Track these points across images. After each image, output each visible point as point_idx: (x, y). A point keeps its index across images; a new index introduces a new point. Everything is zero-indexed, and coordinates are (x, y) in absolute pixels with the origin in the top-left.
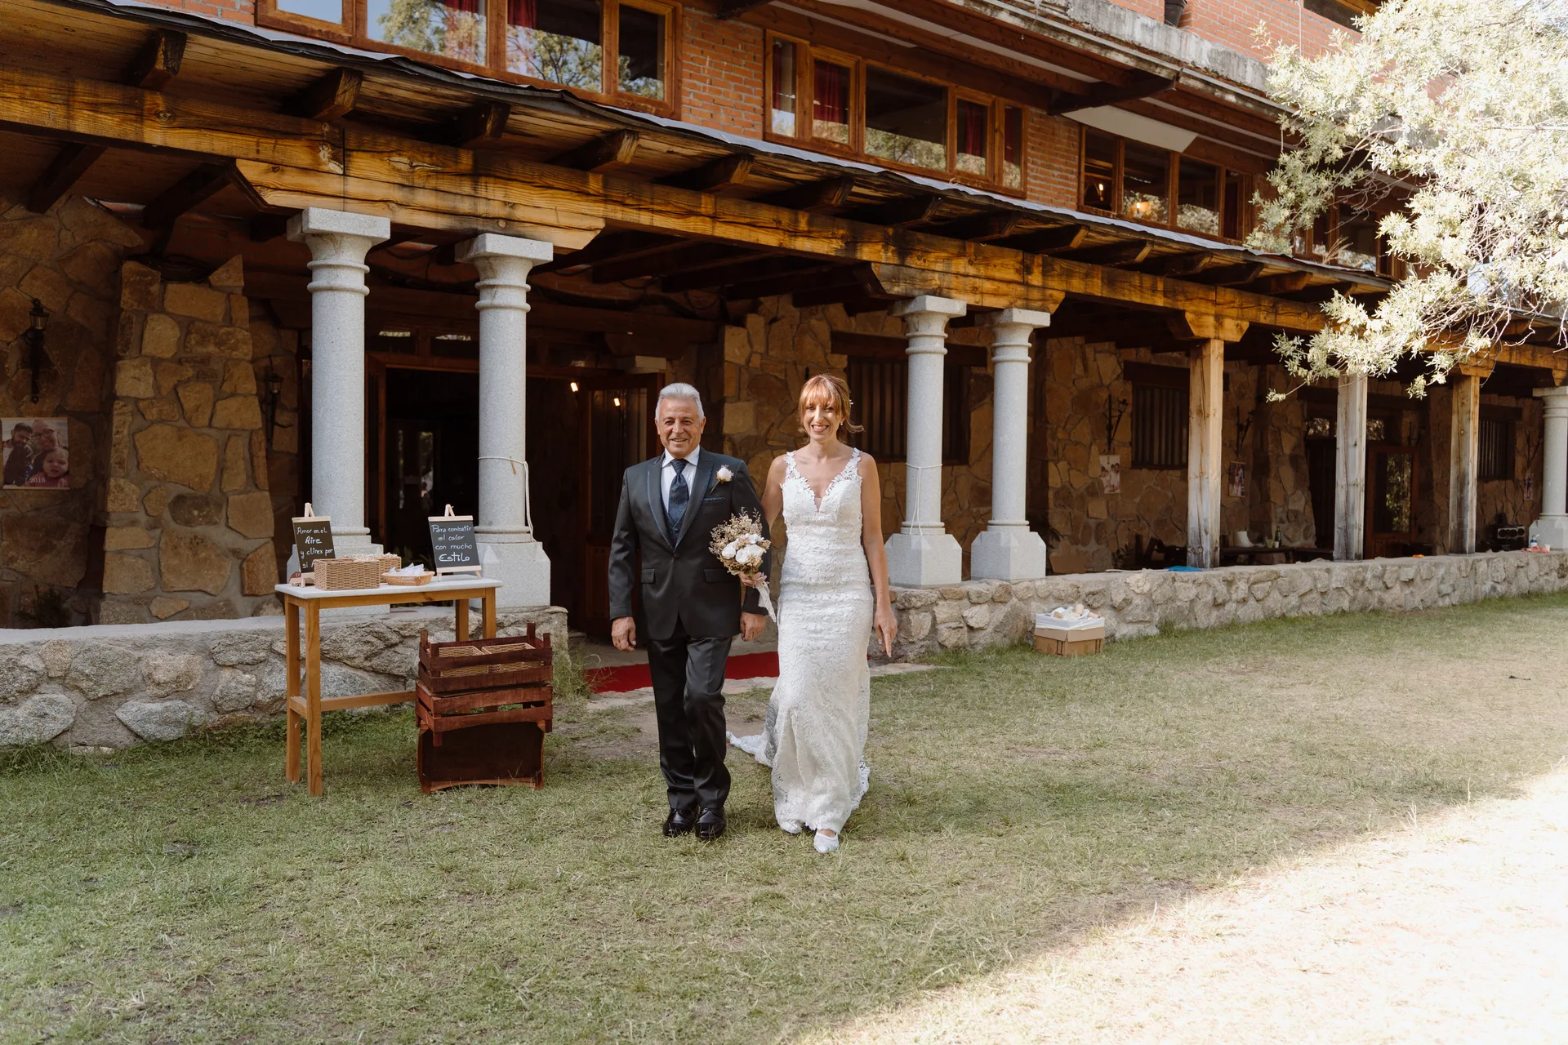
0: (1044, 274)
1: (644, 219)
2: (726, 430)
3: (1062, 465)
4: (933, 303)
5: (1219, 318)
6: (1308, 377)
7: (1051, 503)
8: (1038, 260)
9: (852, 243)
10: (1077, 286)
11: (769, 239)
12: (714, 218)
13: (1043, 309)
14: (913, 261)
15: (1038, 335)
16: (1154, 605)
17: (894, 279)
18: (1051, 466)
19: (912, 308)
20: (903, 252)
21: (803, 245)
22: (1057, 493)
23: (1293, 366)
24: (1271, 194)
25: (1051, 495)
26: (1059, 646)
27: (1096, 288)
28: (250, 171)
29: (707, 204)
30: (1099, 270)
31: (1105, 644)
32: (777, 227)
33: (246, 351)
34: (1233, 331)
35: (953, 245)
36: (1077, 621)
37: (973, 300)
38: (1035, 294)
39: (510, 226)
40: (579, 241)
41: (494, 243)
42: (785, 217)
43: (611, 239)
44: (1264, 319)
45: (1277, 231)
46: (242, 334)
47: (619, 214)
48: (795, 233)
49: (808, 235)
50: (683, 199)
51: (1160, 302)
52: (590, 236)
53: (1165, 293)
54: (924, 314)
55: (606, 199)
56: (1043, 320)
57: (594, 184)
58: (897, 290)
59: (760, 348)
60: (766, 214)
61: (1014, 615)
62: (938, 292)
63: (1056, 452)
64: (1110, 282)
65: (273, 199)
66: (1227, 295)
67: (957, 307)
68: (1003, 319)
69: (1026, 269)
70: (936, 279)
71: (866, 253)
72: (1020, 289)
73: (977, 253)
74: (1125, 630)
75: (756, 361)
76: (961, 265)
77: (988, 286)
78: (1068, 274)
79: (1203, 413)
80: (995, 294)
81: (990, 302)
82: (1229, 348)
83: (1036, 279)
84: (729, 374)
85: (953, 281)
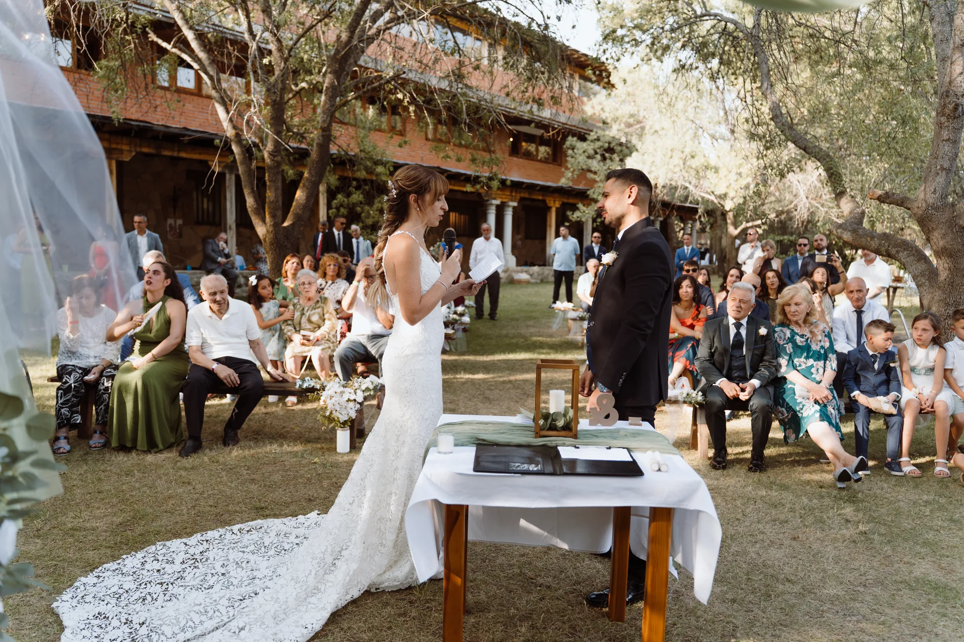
0: (516, 193)
4: (493, 202)
5: (554, 201)
6: (574, 220)
10: (522, 195)
13: (515, 201)
15: (514, 208)
16: (539, 275)
17: (486, 196)
19: (489, 203)
23: (570, 218)
24: (567, 168)
26: (519, 282)
27: (526, 195)
30: (528, 191)
31: (528, 283)
34: (558, 205)
36: (524, 276)
37: (501, 200)
38: (513, 198)
44: (566, 201)
45: (568, 179)
51: (540, 198)
53: (543, 195)
54: (491, 204)
56: (515, 204)
58: (486, 198)
60: (463, 184)
61: (509, 276)
62: (494, 199)
64: (530, 194)
66: (556, 195)
67: (498, 202)
68: (506, 204)
69: (511, 192)
70: (494, 196)
71: (481, 191)
72: (510, 197)
74: (533, 281)
76: (499, 192)
77: (504, 197)
78: (520, 193)
79: (550, 226)
80: (506, 198)
81: (504, 200)
82: (557, 209)
83: (514, 194)
85: (497, 196)
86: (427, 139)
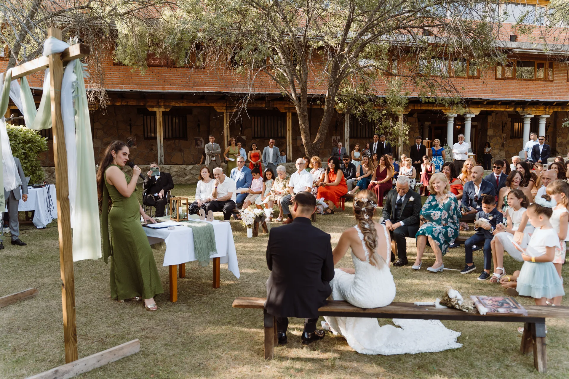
0: (549, 109)
1: (486, 109)
2: (488, 134)
3: (560, 138)
4: (528, 116)
7: (557, 146)
8: (548, 106)
9: (515, 108)
10: (555, 110)
11: (503, 110)
12: (495, 108)
13: (548, 115)
14: (525, 110)
15: (547, 119)
17: (522, 113)
18: (557, 138)
19: (525, 117)
20: (523, 109)
21: (508, 110)
22: (559, 144)
25: (557, 144)
28: (443, 111)
29: (494, 106)
30: (560, 107)
32: (504, 108)
33: (417, 126)
35: (532, 106)
37: (535, 114)
38: (547, 112)
39: (469, 113)
40: (477, 114)
41: (468, 115)
42: (505, 106)
43: (482, 113)
46: (417, 124)
47: (482, 109)
48: (506, 108)
49: (508, 108)
50: (491, 106)
52: (479, 113)
54: (526, 118)
55: (481, 108)
57: (479, 106)
59: (494, 119)
60: (502, 106)
62: (529, 114)
63: (559, 135)
64: (562, 108)
65: (445, 113)
67: (533, 116)
68: (541, 117)
69: (545, 109)
70: (529, 112)
71: (517, 110)
72: (544, 112)
73: (536, 107)
75: (494, 121)
76: (534, 109)
77: (538, 112)
78: (553, 109)
80: (540, 113)
81: (538, 114)
83: (547, 110)
84: (489, 124)
85: (532, 112)
86: (496, 78)
